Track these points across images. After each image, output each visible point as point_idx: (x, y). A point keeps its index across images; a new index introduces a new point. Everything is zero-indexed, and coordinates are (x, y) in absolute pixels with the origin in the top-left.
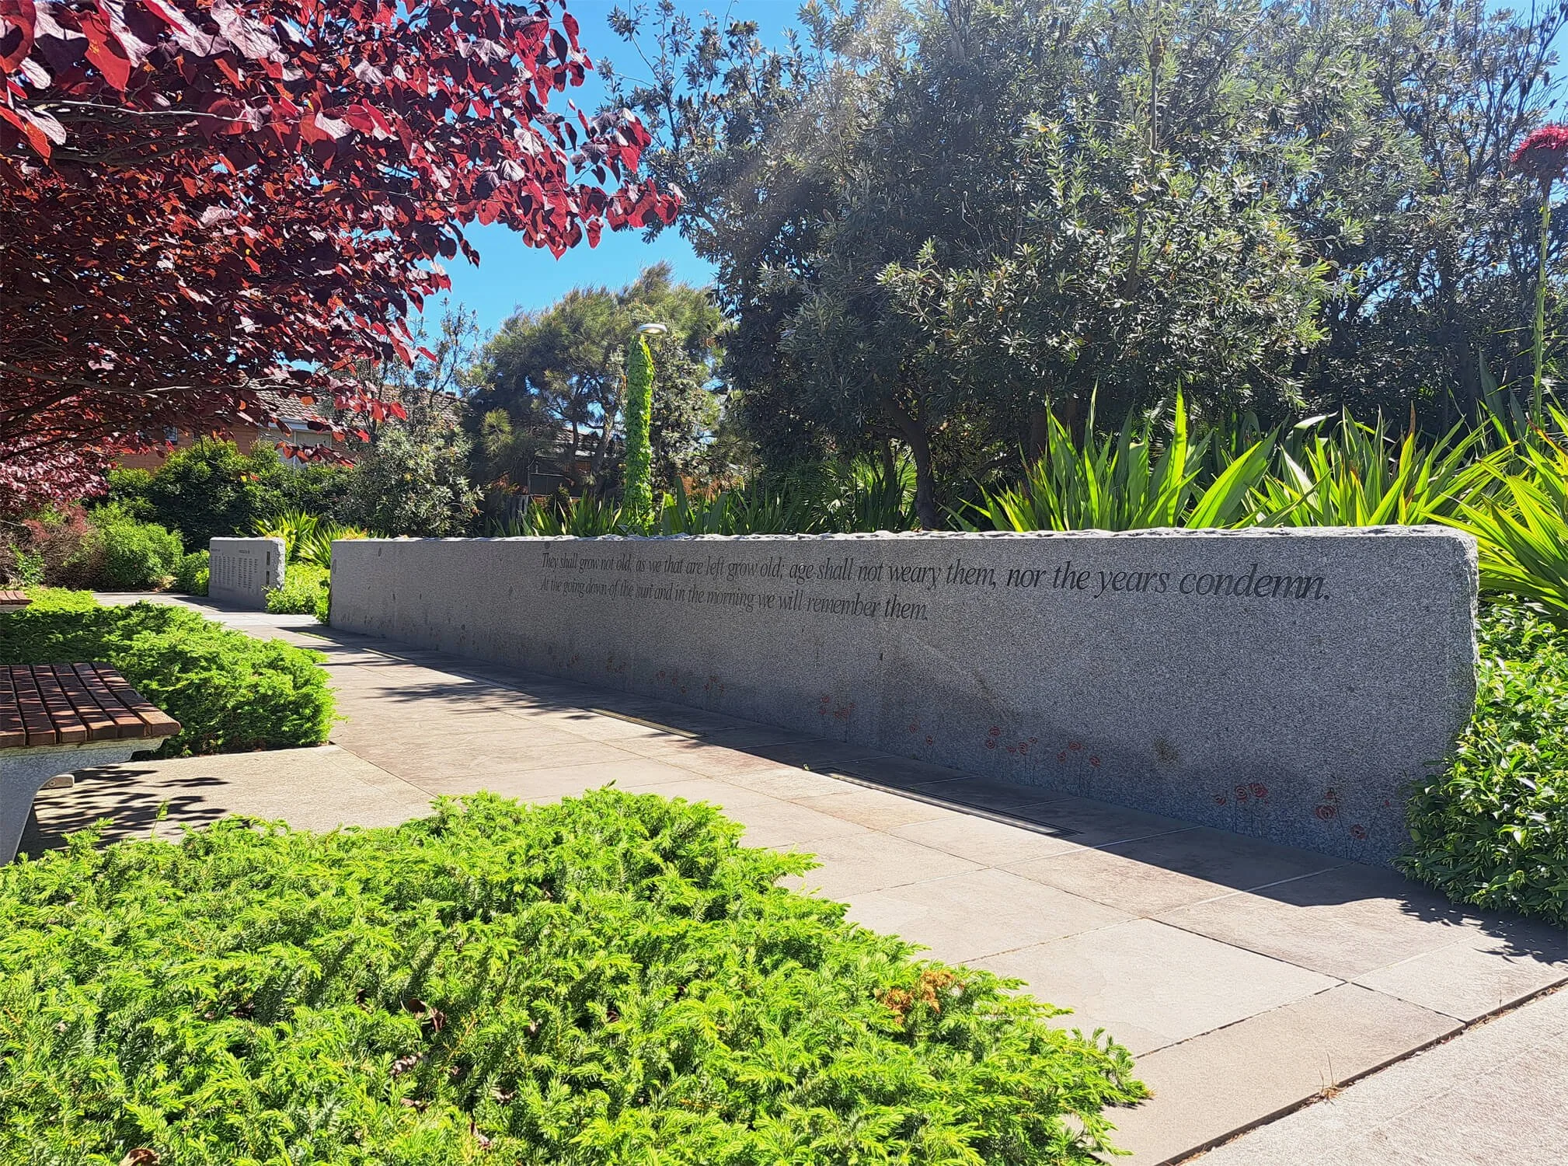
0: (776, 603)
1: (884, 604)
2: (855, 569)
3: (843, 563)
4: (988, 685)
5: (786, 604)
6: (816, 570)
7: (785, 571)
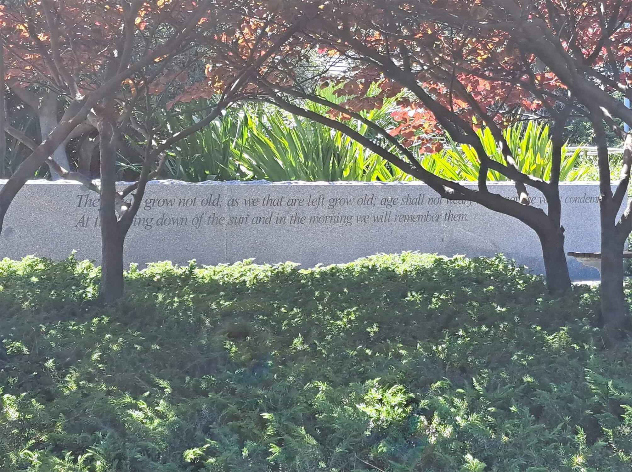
0: (371, 219)
1: (443, 215)
2: (426, 199)
3: (418, 197)
4: (497, 244)
5: (377, 219)
6: (400, 200)
7: (377, 202)
